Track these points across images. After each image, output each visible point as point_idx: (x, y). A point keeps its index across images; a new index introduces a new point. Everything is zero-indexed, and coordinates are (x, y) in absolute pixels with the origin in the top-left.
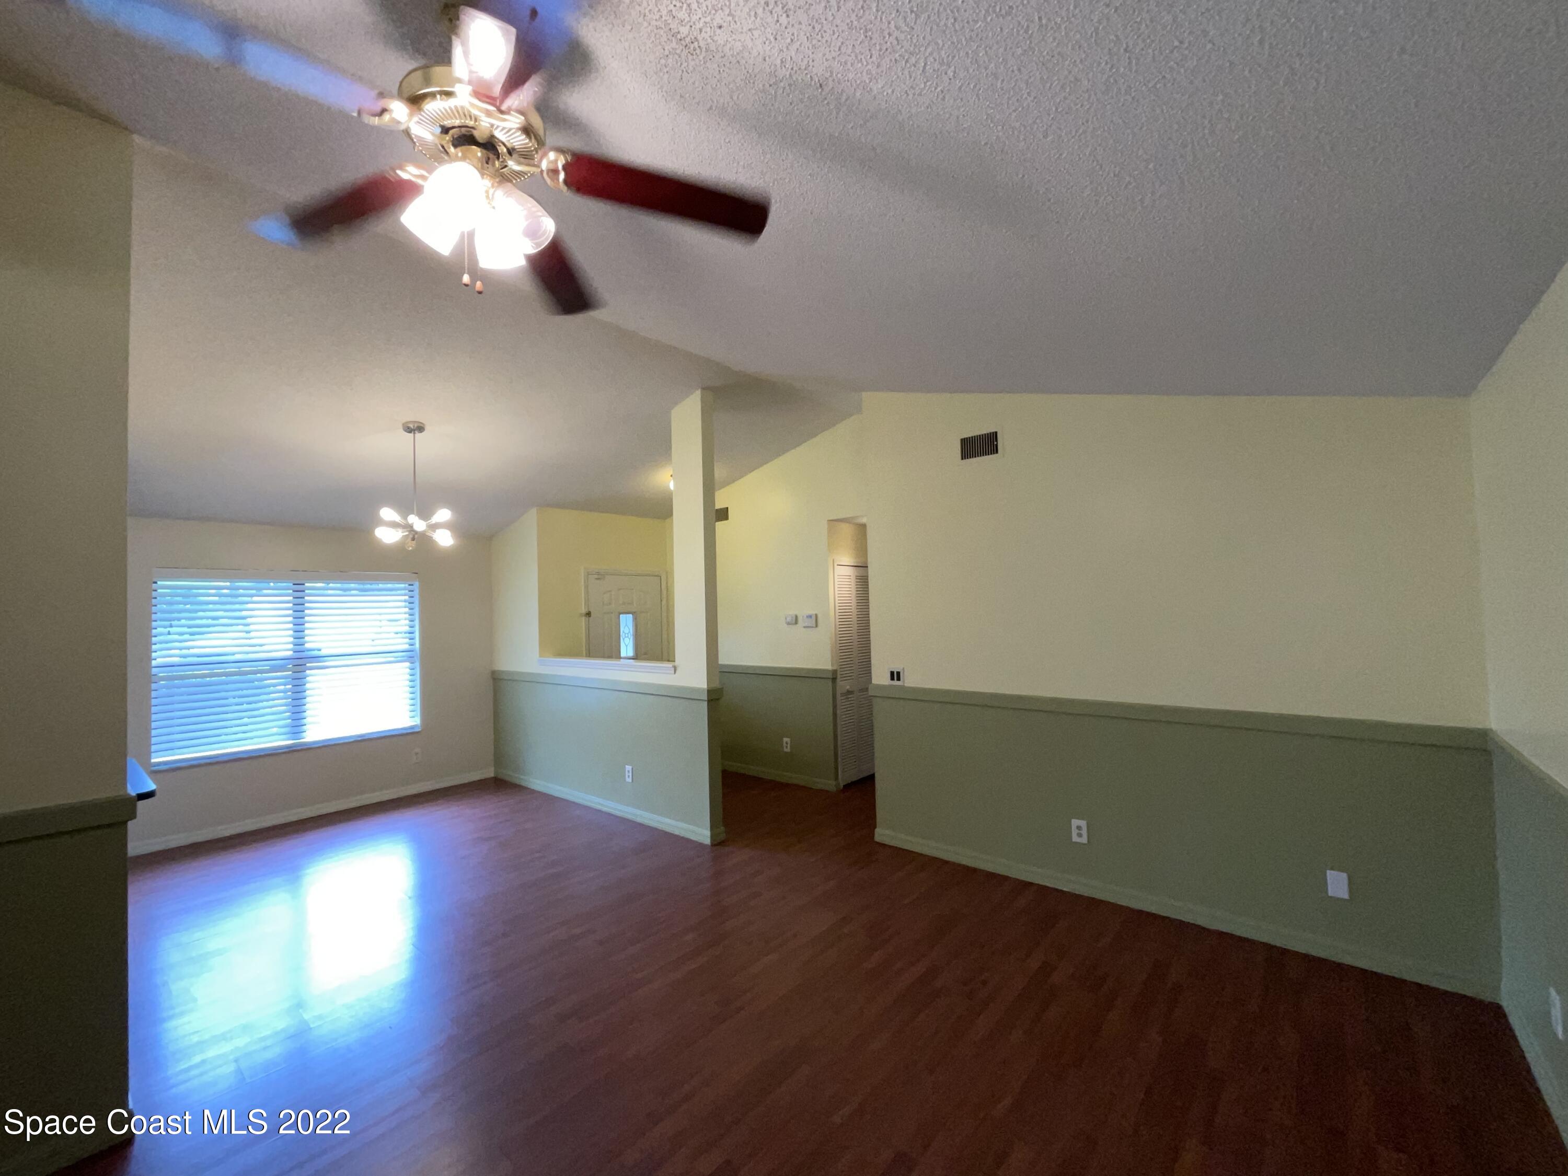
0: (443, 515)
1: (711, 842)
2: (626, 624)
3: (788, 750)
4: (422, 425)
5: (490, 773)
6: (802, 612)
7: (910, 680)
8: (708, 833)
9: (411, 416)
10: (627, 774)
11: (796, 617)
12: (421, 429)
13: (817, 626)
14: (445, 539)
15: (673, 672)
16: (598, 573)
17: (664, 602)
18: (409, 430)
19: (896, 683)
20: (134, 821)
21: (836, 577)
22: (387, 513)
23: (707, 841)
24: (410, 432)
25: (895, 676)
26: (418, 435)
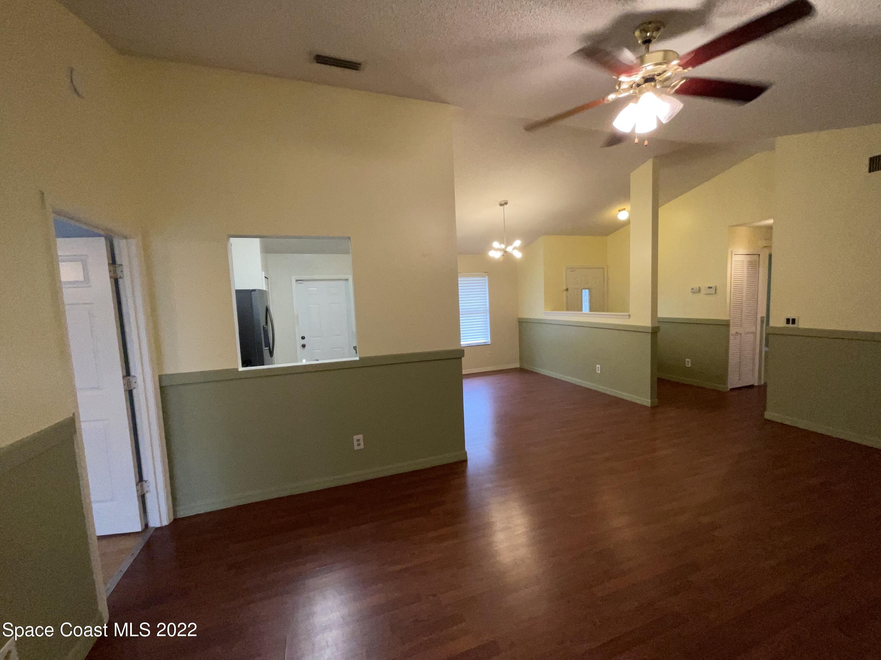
0: (518, 243)
1: (651, 406)
2: (586, 294)
3: (690, 366)
4: (506, 202)
5: (517, 365)
6: (704, 285)
7: (803, 324)
8: (649, 401)
9: (502, 199)
10: (597, 369)
11: (699, 288)
12: (506, 203)
13: (716, 293)
14: (518, 255)
15: (628, 317)
16: (572, 268)
17: (605, 283)
18: (501, 205)
19: (791, 325)
20: (463, 358)
21: (733, 262)
22: (496, 244)
23: (649, 405)
24: (502, 206)
25: (791, 321)
26: (505, 206)
